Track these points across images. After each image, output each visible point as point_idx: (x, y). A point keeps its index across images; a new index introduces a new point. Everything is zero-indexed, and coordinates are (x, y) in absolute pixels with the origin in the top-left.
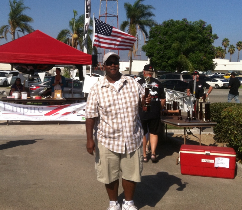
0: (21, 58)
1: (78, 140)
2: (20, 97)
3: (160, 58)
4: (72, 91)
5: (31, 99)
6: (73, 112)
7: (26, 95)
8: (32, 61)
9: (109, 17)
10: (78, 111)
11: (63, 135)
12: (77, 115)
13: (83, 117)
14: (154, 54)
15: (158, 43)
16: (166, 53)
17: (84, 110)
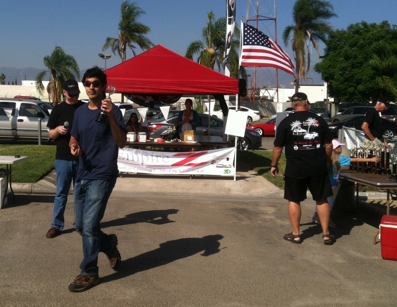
0: (137, 86)
1: (220, 202)
2: (137, 140)
3: (345, 81)
4: (209, 133)
5: (151, 143)
6: (212, 161)
7: (145, 136)
8: (152, 89)
9: (262, 21)
10: (218, 161)
11: (197, 194)
12: (217, 167)
13: (226, 169)
14: (334, 75)
15: (342, 59)
16: (353, 75)
17: (228, 159)
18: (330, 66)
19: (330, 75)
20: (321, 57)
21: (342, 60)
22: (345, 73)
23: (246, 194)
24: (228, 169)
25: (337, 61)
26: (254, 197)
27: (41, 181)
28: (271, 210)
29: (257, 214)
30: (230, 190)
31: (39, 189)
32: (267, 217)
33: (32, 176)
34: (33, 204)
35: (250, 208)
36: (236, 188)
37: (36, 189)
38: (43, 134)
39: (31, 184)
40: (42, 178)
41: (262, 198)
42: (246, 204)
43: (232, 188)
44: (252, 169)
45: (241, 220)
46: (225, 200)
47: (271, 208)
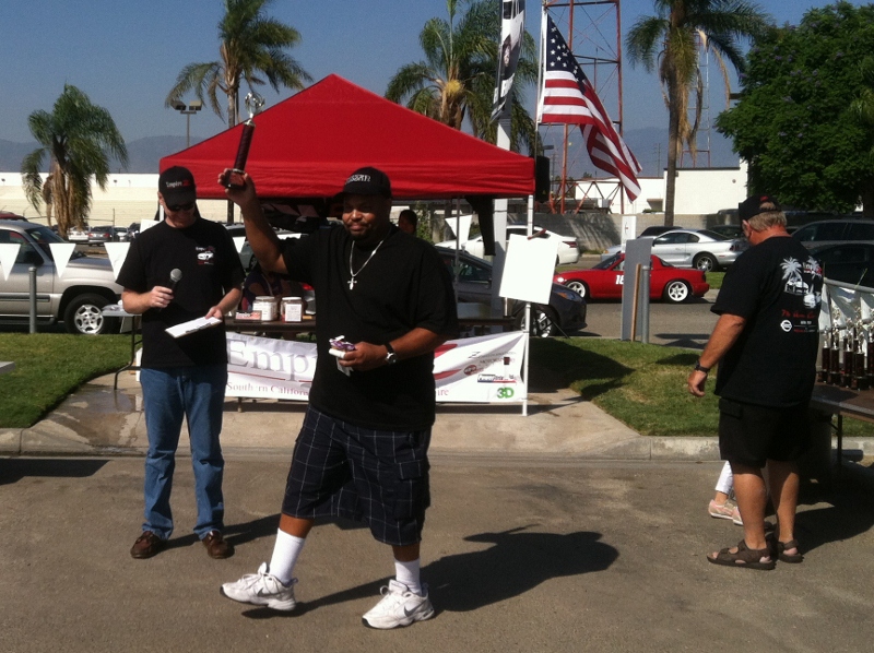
1: (491, 470)
2: (278, 315)
3: (793, 157)
6: (468, 368)
7: (299, 307)
9: (584, 7)
10: (484, 365)
12: (480, 381)
13: (501, 385)
14: (767, 141)
15: (788, 99)
16: (815, 139)
17: (507, 361)
18: (755, 118)
19: (757, 141)
20: (733, 96)
21: (787, 103)
22: (795, 135)
23: (554, 449)
24: (508, 385)
25: (774, 105)
26: (573, 455)
27: (41, 422)
28: (620, 488)
29: (584, 498)
30: (512, 439)
31: (40, 443)
32: (610, 505)
33: (22, 410)
34: (27, 480)
35: (567, 483)
36: (529, 435)
37: (31, 442)
38: (41, 305)
39: (18, 431)
40: (44, 415)
41: (593, 457)
42: (557, 473)
43: (519, 434)
44: (566, 386)
45: (547, 513)
46: (503, 465)
47: (621, 482)
